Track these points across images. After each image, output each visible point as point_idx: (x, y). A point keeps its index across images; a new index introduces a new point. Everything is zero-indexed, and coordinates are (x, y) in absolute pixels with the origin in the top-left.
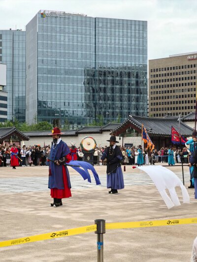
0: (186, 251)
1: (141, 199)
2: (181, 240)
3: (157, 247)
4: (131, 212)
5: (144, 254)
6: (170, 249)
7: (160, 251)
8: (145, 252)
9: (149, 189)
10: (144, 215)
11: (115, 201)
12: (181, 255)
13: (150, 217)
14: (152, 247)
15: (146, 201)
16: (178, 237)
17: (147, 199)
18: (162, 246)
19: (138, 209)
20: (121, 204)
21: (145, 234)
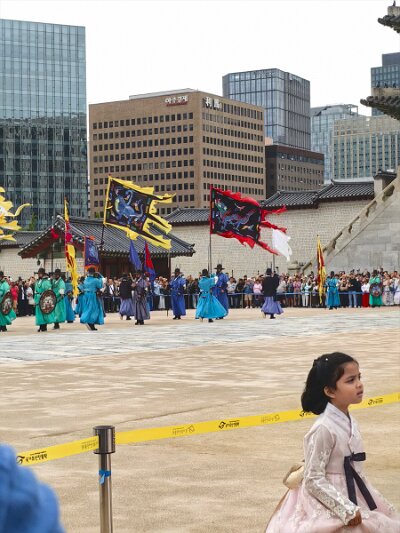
0: (226, 479)
1: (106, 383)
2: (207, 458)
3: (167, 474)
4: (94, 408)
5: (145, 490)
6: (193, 478)
7: (174, 482)
8: (146, 486)
9: (116, 361)
10: (122, 413)
11: (55, 389)
12: (217, 488)
13: (134, 416)
14: (156, 475)
15: (117, 386)
16: (200, 452)
17: (118, 381)
18: (176, 473)
19: (107, 401)
20: (70, 393)
21: (135, 450)
